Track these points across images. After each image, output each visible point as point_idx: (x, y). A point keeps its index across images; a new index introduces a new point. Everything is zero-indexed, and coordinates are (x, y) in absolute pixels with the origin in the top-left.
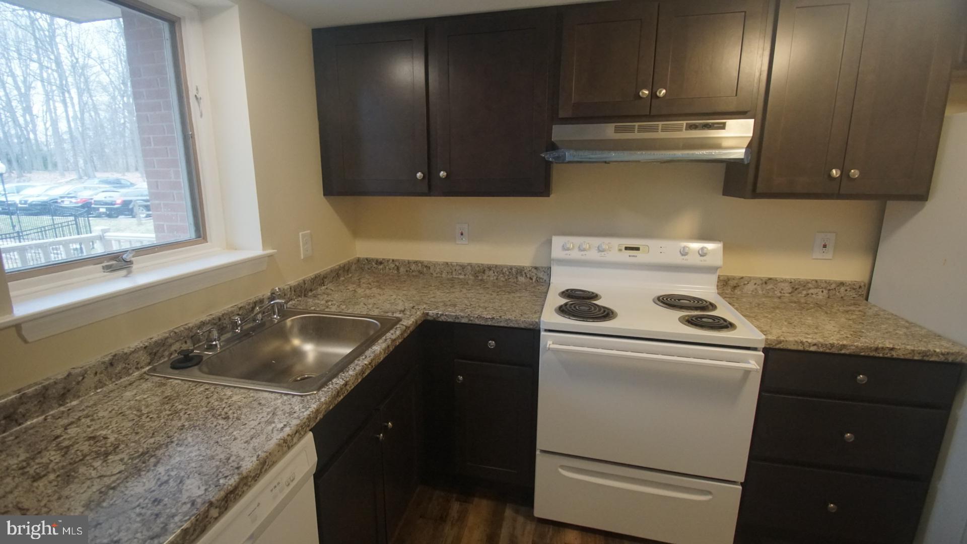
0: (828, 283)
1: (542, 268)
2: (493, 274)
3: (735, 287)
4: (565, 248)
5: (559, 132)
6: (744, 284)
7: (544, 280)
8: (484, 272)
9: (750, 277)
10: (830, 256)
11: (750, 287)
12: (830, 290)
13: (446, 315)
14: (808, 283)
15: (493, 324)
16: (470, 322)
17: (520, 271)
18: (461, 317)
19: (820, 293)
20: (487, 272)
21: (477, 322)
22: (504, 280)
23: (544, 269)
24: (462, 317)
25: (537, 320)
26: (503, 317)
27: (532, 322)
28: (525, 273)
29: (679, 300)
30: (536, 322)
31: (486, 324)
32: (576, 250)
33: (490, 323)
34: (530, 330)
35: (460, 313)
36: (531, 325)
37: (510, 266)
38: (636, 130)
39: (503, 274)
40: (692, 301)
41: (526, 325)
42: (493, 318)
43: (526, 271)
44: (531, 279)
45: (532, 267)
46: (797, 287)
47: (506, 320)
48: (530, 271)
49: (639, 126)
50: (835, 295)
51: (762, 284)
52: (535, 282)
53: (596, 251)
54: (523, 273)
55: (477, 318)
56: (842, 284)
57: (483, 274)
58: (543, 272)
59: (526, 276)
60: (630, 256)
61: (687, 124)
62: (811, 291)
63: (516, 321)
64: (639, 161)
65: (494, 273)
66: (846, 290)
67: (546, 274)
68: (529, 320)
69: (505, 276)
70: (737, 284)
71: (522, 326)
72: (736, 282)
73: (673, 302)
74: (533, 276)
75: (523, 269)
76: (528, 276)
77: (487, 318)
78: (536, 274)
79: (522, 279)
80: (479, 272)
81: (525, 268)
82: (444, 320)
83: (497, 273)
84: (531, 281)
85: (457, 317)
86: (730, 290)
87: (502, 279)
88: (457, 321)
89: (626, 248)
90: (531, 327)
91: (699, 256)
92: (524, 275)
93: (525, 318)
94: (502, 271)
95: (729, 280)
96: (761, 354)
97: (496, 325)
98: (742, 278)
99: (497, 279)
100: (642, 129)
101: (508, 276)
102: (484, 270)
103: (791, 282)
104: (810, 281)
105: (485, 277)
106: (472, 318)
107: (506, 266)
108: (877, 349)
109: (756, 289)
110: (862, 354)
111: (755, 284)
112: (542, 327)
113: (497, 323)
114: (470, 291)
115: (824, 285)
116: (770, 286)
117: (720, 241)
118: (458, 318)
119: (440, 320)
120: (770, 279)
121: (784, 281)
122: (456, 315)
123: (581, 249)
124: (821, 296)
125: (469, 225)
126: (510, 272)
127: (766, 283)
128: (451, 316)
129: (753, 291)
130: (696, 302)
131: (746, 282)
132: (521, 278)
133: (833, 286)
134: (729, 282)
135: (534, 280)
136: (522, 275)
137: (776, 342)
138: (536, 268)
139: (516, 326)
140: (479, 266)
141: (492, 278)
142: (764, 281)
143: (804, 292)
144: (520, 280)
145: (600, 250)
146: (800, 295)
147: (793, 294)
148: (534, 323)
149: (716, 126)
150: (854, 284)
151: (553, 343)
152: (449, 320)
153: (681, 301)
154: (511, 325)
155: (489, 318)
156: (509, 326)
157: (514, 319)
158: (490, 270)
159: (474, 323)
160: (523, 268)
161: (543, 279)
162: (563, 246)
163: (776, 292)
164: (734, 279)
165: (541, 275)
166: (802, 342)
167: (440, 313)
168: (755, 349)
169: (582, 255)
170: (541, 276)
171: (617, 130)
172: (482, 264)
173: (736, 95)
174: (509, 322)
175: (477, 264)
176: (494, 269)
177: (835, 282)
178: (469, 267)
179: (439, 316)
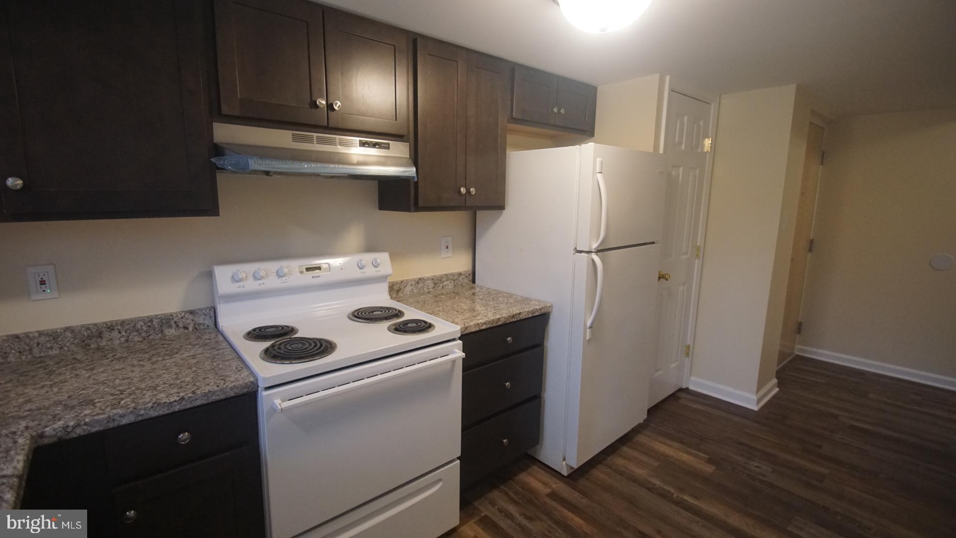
0: (452, 275)
1: (201, 310)
2: (119, 335)
3: (398, 291)
4: (235, 279)
5: (224, 133)
6: (404, 287)
7: (206, 326)
8: (100, 335)
9: (407, 280)
10: (450, 255)
11: (409, 288)
12: (454, 280)
13: (86, 424)
14: (442, 277)
15: (183, 408)
16: (140, 418)
17: (166, 321)
18: (120, 417)
19: (450, 284)
20: (106, 335)
21: (153, 414)
22: (141, 339)
23: (204, 311)
24: (122, 416)
25: (252, 379)
26: (198, 392)
27: (246, 384)
28: (175, 322)
29: (372, 312)
30: (252, 382)
31: (171, 411)
32: (251, 279)
33: (177, 408)
34: (244, 395)
35: (115, 411)
36: (244, 388)
37: (147, 317)
38: (315, 141)
39: (137, 331)
40: (384, 312)
41: (237, 391)
42: (183, 398)
43: (175, 319)
44: (186, 328)
45: (188, 312)
46: (436, 282)
47: (205, 395)
48: (182, 318)
49: (318, 138)
50: (458, 283)
51: (415, 284)
52: (193, 330)
53: (276, 277)
54: (172, 322)
55: (152, 407)
56: (460, 274)
57: (99, 339)
58: (204, 316)
59: (177, 326)
60: (313, 277)
61: (360, 140)
62: (445, 283)
63: (222, 390)
64: (318, 175)
65: (120, 332)
66: (463, 279)
67: (208, 317)
68: (241, 382)
69: (140, 334)
70: (399, 287)
71: (232, 394)
72: (398, 286)
73: (367, 315)
74: (189, 324)
75: (171, 317)
76: (181, 325)
77: (170, 403)
78: (193, 320)
79: (170, 332)
80: (90, 337)
81: (174, 315)
82: (82, 434)
83: (126, 332)
84: (186, 331)
85: (110, 419)
86: (395, 294)
87: (136, 339)
88: (111, 425)
89: (308, 269)
90: (245, 390)
91: (373, 267)
92: (174, 326)
93: (232, 382)
94: (134, 326)
95: (393, 286)
96: (460, 342)
97: (189, 406)
98: (402, 282)
99: (127, 341)
100: (321, 141)
101: (146, 331)
102: (101, 333)
103: (433, 279)
104: (443, 276)
105: (103, 343)
106: (142, 412)
107: (142, 319)
108: (513, 316)
109: (412, 289)
110: (508, 322)
111: (411, 285)
112: (262, 385)
113: (191, 403)
114: (95, 372)
115: (451, 277)
116: (421, 285)
117: (386, 252)
118: (114, 420)
119: (75, 436)
120: (420, 279)
121: (428, 279)
122: (109, 417)
123: (256, 277)
124: (450, 285)
125: (55, 268)
126: (149, 326)
127: (418, 283)
128: (98, 421)
129: (410, 292)
130: (387, 311)
131: (405, 285)
132: (169, 330)
133: (456, 277)
134: (394, 287)
135: (191, 329)
136: (170, 327)
137: (464, 329)
138: (192, 312)
139: (222, 397)
140: (88, 329)
141: (118, 342)
142: (416, 281)
143: (441, 285)
144: (167, 333)
145: (279, 275)
146: (439, 288)
147: (435, 288)
148: (249, 384)
149: (383, 145)
150: (466, 273)
151: (283, 401)
152: (94, 430)
153: (374, 313)
154: (215, 398)
155: (175, 401)
156: (211, 400)
157: (216, 388)
158: (112, 330)
159: (148, 416)
160: (171, 315)
161: (204, 324)
162: (233, 277)
163: (425, 289)
164: (396, 284)
165: (200, 320)
166: (478, 324)
167: (72, 424)
168: (454, 340)
169: (260, 285)
170: (202, 322)
171: (296, 139)
172: (95, 325)
173: (396, 120)
174: (209, 395)
175: (83, 326)
176: (119, 327)
177: (456, 273)
178: (68, 334)
179: (69, 430)
